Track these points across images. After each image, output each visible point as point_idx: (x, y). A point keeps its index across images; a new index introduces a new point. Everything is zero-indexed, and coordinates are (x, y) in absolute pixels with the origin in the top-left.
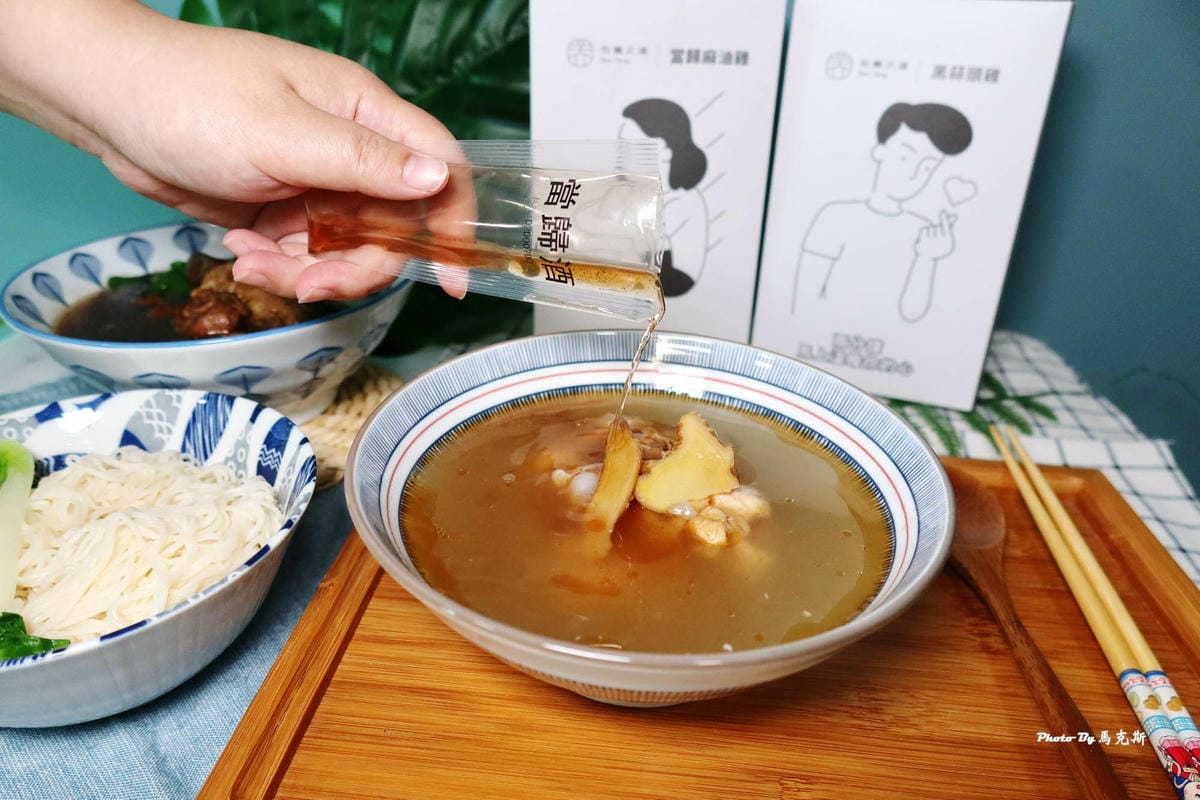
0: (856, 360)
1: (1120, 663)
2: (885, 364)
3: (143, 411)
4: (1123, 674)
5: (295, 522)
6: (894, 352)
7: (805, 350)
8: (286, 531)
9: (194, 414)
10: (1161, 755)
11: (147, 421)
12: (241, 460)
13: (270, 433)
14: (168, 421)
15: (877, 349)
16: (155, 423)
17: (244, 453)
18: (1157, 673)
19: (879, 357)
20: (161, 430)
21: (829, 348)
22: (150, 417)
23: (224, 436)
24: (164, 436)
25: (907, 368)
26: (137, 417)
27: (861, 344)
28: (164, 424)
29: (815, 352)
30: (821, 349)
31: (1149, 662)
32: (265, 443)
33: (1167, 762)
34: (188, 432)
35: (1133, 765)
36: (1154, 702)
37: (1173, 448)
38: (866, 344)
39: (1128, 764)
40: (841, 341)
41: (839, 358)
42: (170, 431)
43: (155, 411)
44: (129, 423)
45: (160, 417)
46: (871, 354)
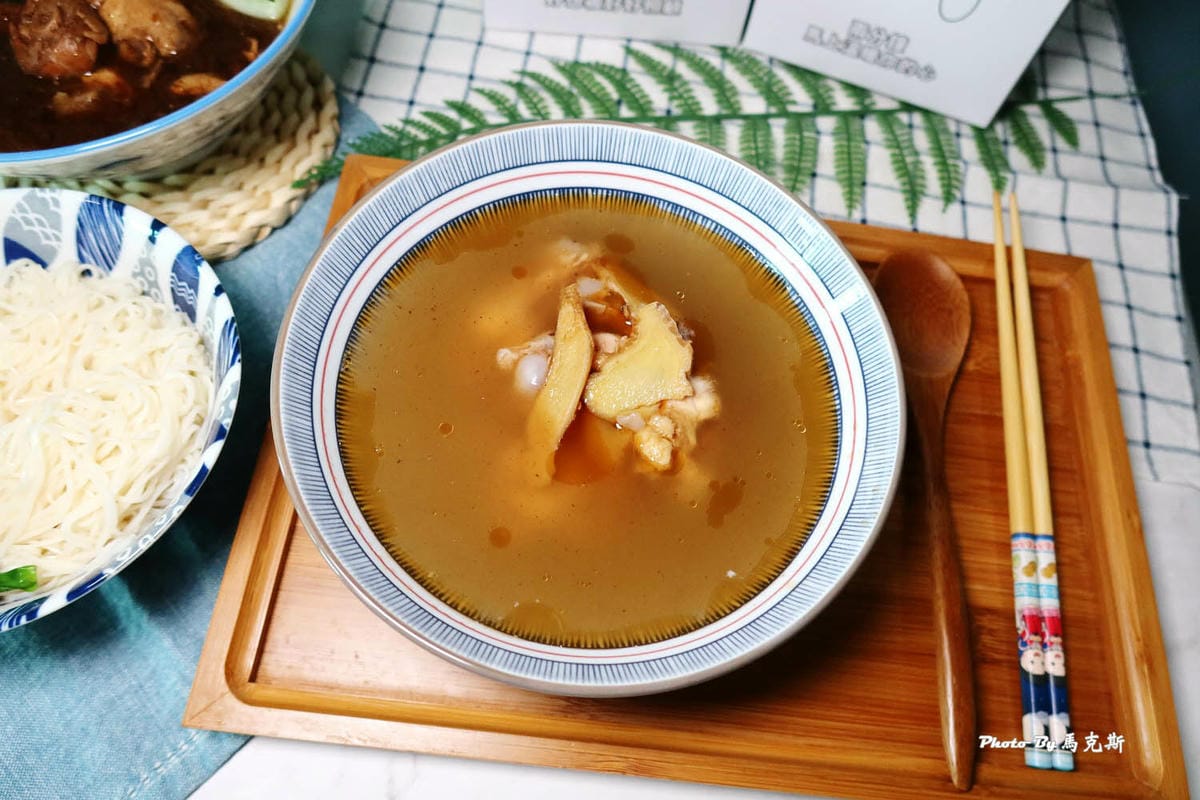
0: (872, 54)
1: (1018, 524)
2: (906, 64)
3: (18, 216)
4: (1016, 535)
5: (228, 429)
6: (919, 53)
7: (814, 34)
8: (220, 444)
9: (79, 220)
10: (1018, 618)
11: (26, 228)
12: (152, 279)
13: (176, 262)
14: (52, 227)
15: (900, 45)
16: (37, 229)
17: (152, 272)
18: (1046, 537)
19: (900, 56)
20: (47, 237)
21: (843, 36)
22: (28, 222)
23: (123, 248)
24: (54, 243)
25: (929, 73)
26: (12, 224)
27: (883, 37)
28: (49, 231)
29: (826, 37)
30: (834, 35)
31: (1044, 525)
32: (173, 271)
33: (1021, 625)
34: (79, 241)
35: (994, 617)
36: (1033, 567)
37: (1183, 205)
38: (888, 38)
39: (989, 616)
40: (859, 30)
41: (853, 49)
42: (58, 239)
43: (32, 216)
44: (7, 230)
45: (41, 223)
46: (892, 51)
